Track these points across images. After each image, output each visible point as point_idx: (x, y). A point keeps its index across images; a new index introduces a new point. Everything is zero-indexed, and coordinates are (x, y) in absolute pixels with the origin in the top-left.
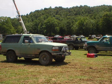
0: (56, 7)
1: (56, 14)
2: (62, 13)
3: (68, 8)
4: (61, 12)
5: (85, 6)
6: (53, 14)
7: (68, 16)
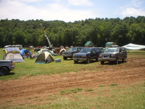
0: (13, 20)
1: (15, 27)
2: (21, 25)
3: (24, 21)
4: (19, 25)
5: (40, 20)
6: (12, 26)
7: (28, 28)
